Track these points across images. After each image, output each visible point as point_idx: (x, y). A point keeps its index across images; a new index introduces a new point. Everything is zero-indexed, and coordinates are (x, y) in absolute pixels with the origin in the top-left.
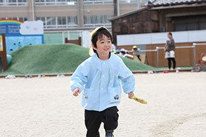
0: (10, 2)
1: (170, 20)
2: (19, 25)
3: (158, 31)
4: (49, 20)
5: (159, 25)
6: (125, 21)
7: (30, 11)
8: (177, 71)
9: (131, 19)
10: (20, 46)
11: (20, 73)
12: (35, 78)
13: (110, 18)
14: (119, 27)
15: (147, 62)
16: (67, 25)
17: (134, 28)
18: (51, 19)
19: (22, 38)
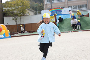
0: (57, 1)
2: (61, 10)
7: (66, 4)
11: (62, 31)
12: (69, 33)
16: (82, 9)
18: (75, 7)
19: (63, 15)
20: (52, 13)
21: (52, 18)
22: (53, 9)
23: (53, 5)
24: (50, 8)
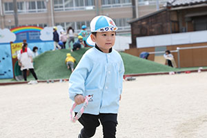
0: (29, 9)
1: (190, 20)
2: (39, 31)
3: (178, 32)
4: (68, 26)
5: (179, 26)
6: (144, 23)
7: (49, 17)
8: (199, 71)
9: (150, 21)
10: (41, 52)
12: (57, 83)
13: (129, 21)
14: (139, 30)
17: (153, 30)
18: (70, 25)
19: (43, 43)
20: (17, 38)
21: (17, 49)
22: (20, 27)
23: (19, 19)
24: (14, 24)
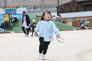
1: (83, 6)
2: (16, 10)
3: (78, 11)
4: (29, 7)
5: (78, 9)
6: (63, 7)
7: (21, 3)
8: (87, 29)
9: (66, 6)
11: (16, 31)
13: (56, 6)
14: (61, 10)
15: (73, 25)
16: (37, 10)
17: (67, 10)
18: (30, 7)
19: (17, 15)
20: (6, 12)
21: (6, 17)
22: (7, 7)
23: (7, 4)
24: (4, 6)
